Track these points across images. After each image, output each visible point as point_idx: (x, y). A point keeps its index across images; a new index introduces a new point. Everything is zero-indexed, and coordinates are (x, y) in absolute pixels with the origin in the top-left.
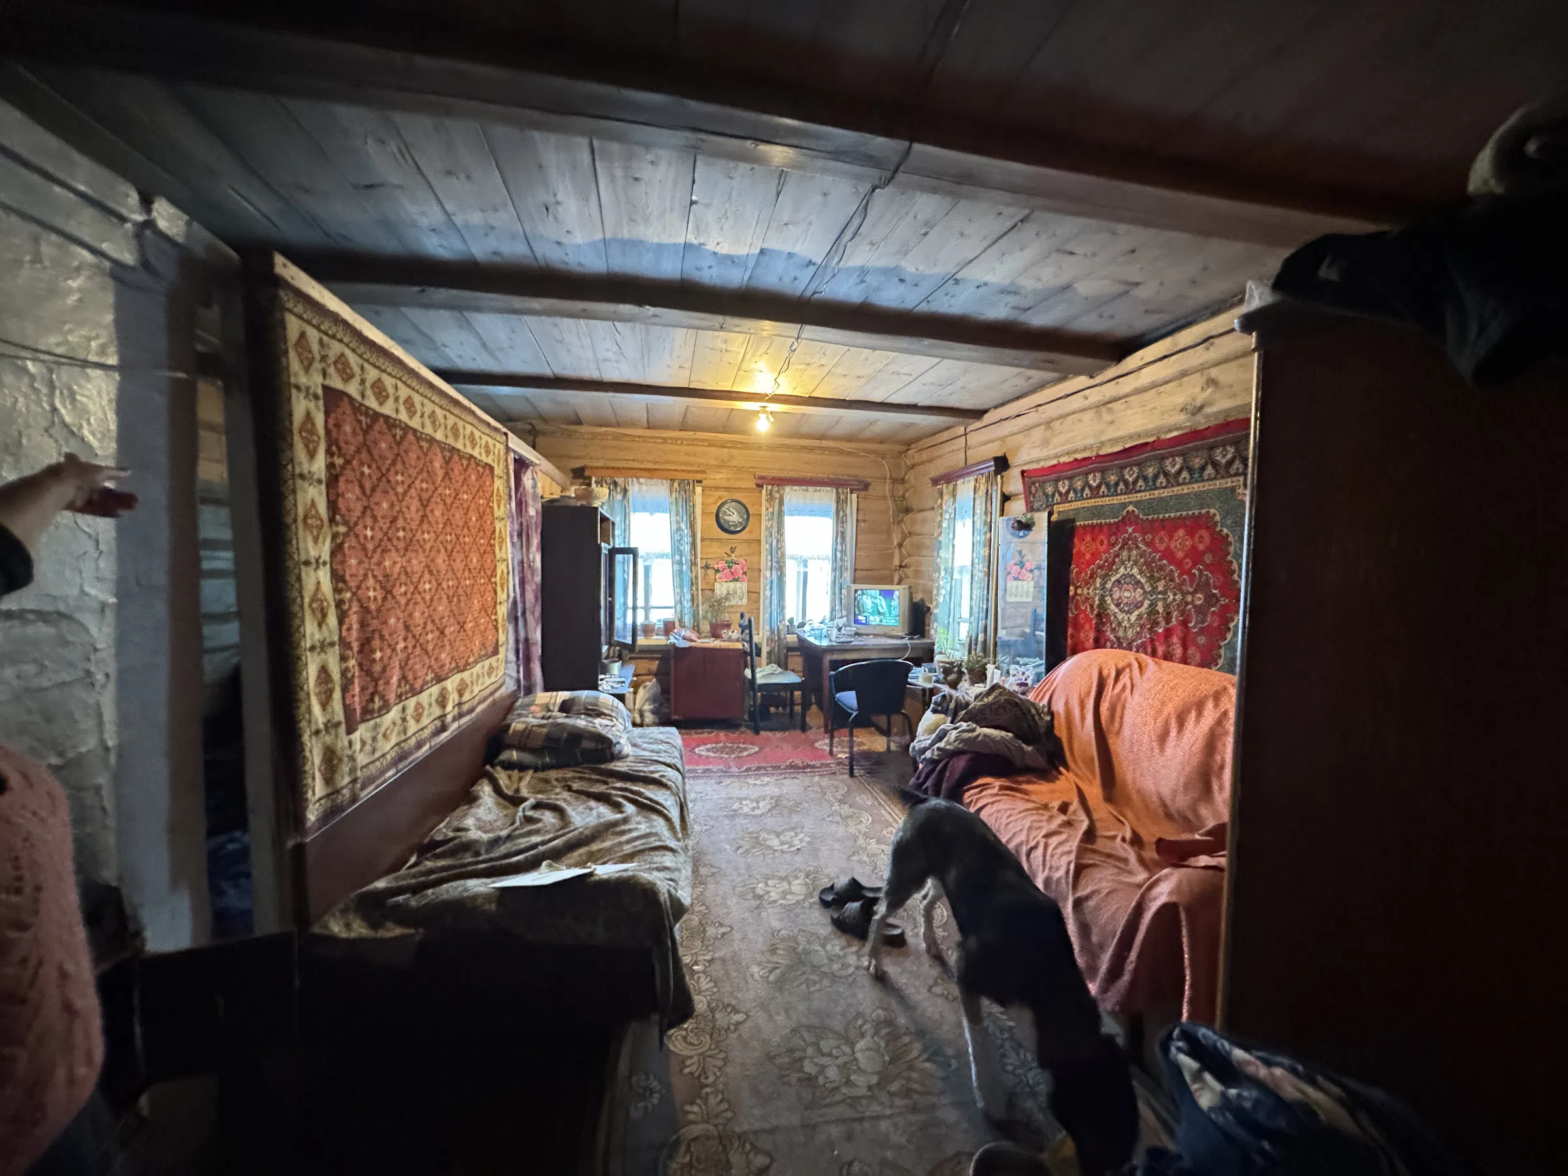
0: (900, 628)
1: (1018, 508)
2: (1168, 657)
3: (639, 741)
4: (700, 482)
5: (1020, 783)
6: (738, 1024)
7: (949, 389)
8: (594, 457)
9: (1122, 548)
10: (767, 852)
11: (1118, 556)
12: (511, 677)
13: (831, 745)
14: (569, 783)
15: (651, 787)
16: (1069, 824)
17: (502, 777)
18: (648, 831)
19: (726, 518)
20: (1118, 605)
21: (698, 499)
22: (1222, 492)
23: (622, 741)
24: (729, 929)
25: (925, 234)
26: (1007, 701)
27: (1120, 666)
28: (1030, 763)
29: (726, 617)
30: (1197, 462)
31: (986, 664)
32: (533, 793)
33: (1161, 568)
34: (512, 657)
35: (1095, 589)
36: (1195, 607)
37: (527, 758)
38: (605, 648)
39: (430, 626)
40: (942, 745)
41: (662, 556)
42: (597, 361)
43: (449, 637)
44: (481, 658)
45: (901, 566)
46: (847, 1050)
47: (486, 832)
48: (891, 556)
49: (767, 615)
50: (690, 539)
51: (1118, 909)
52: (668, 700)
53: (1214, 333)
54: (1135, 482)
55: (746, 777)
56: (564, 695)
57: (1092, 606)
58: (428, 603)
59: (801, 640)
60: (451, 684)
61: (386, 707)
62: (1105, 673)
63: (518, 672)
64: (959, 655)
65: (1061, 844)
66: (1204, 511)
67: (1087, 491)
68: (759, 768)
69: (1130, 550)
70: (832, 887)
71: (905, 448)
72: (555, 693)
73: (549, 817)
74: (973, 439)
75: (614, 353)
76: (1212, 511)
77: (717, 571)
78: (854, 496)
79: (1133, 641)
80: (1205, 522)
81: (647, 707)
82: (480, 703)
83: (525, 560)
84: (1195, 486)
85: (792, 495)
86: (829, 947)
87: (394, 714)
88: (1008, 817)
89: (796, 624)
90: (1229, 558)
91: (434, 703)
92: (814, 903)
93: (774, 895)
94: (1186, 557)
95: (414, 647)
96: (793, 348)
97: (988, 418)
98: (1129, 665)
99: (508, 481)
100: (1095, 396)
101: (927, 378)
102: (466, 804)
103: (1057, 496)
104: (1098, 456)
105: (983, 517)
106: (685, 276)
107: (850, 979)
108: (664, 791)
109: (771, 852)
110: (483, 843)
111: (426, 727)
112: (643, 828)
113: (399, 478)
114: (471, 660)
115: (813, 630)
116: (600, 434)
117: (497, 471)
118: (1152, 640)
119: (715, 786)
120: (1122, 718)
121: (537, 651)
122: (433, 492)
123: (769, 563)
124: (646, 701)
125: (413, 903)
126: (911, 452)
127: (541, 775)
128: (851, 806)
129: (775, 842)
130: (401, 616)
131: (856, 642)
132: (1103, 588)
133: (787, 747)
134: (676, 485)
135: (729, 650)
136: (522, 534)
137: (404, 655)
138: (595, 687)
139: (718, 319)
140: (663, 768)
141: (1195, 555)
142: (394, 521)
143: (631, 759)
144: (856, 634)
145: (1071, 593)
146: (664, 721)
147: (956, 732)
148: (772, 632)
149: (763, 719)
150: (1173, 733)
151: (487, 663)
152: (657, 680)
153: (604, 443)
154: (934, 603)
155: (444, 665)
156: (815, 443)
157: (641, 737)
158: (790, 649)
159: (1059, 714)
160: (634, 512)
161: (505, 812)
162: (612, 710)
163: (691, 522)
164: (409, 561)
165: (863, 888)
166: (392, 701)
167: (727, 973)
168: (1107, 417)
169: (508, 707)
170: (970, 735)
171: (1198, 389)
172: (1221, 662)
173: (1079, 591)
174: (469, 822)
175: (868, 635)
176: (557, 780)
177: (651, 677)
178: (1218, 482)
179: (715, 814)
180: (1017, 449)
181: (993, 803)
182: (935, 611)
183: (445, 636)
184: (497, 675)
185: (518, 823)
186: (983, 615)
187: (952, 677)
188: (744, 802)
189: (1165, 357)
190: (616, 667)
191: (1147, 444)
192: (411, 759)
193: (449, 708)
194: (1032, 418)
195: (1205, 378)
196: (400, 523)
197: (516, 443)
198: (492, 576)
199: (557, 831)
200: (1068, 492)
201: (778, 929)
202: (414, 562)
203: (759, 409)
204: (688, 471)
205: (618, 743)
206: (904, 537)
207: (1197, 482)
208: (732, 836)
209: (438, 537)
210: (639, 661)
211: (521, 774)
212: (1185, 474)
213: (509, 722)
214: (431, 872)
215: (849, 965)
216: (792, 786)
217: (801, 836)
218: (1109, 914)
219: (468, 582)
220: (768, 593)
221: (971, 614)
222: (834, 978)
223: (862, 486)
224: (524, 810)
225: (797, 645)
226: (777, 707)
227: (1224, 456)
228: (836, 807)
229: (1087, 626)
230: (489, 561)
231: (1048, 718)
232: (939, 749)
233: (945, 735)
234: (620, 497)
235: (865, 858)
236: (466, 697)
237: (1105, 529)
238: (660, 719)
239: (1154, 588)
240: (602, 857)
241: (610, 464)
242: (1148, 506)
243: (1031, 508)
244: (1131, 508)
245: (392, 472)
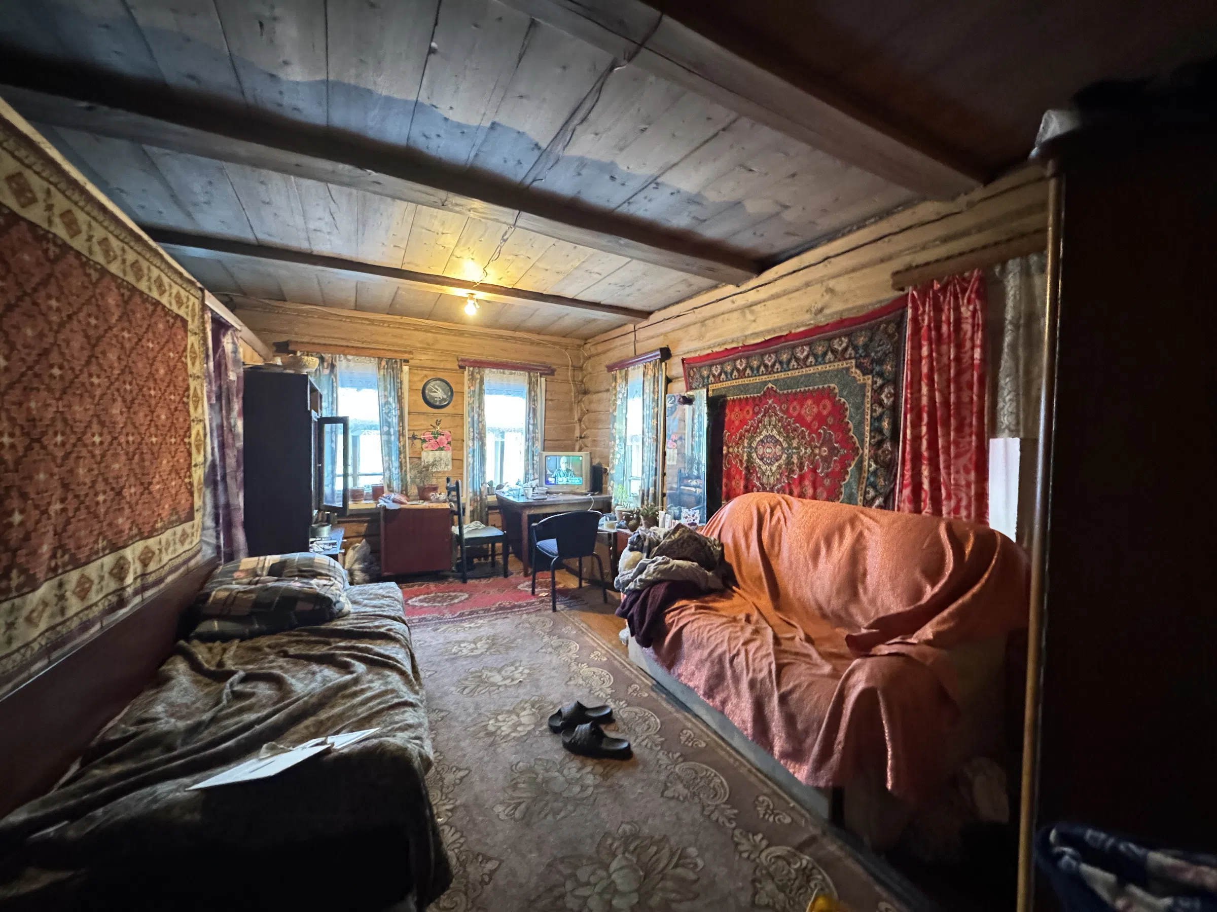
0: (584, 486)
1: (679, 388)
2: (802, 495)
3: (359, 598)
4: (407, 361)
5: (707, 602)
6: (492, 873)
7: (628, 291)
8: (301, 332)
9: (764, 416)
10: (492, 689)
11: (760, 422)
12: (208, 544)
13: (533, 587)
14: (285, 648)
15: (379, 642)
16: (756, 632)
17: (201, 652)
18: (383, 688)
19: (432, 394)
20: (762, 459)
21: (405, 377)
22: (839, 371)
23: (342, 599)
24: (467, 772)
25: (643, 131)
26: (689, 537)
27: (772, 504)
28: (713, 586)
29: (434, 482)
30: (820, 350)
31: (657, 511)
32: (242, 664)
33: (795, 430)
34: (210, 523)
35: (744, 447)
36: (821, 457)
37: (229, 627)
38: (315, 512)
39: (100, 486)
40: (643, 576)
41: (371, 427)
42: (307, 230)
43: (128, 499)
44: (171, 525)
45: (581, 437)
46: (602, 873)
47: (181, 718)
48: (572, 430)
49: (470, 480)
50: (398, 412)
51: (819, 698)
52: (378, 559)
53: (831, 254)
54: (773, 365)
55: (461, 621)
56: (272, 559)
57: (741, 461)
58: (99, 458)
59: (500, 500)
60: (131, 553)
61: (32, 584)
62: (762, 510)
63: (218, 538)
64: (634, 505)
65: (758, 649)
66: (826, 386)
67: (735, 373)
68: (471, 613)
69: (770, 417)
70: (560, 713)
71: (582, 342)
72: (262, 558)
73: (263, 690)
74: (641, 334)
75: (327, 223)
76: (832, 385)
77: (424, 441)
78: (543, 379)
79: (774, 486)
80: (828, 394)
81: (357, 566)
82: (171, 572)
83: (225, 424)
84: (820, 367)
85: (491, 377)
86: (565, 772)
87: (45, 590)
88: (709, 631)
89: (495, 486)
90: (847, 420)
91: (107, 576)
92: (545, 730)
93: (506, 729)
94: (813, 420)
95: (77, 509)
96: (505, 238)
97: (653, 318)
98: (779, 503)
99: (205, 339)
100: (740, 301)
101: (613, 279)
102: (152, 688)
103: (711, 378)
104: (744, 346)
105: (652, 395)
106: (411, 144)
107: (592, 799)
108: (392, 645)
109: (494, 688)
110: (179, 733)
111: (96, 604)
112: (378, 686)
113: (54, 303)
114: (159, 525)
115: (511, 490)
116: (303, 311)
117: (191, 326)
118: (789, 484)
119: (433, 634)
120: (780, 543)
121: (239, 517)
122: (106, 331)
123: (472, 434)
124: (356, 561)
125: (71, 834)
126: (588, 346)
127: (249, 643)
128: (559, 637)
129: (497, 678)
130: (56, 470)
131: (550, 499)
132: (750, 446)
133: (493, 592)
134: (384, 363)
135: (437, 510)
136: (221, 398)
137: (62, 519)
138: (306, 549)
139: (442, 194)
140: (388, 621)
141: (821, 419)
142: (45, 353)
143: (352, 616)
144: (547, 493)
145: (724, 452)
146: (376, 578)
147: (653, 566)
148: (475, 493)
149: (469, 570)
150: (823, 551)
151: (179, 529)
152: (367, 541)
153: (310, 320)
154: (611, 465)
155: (122, 531)
156: (510, 333)
157: (360, 594)
158: (491, 508)
159: (728, 545)
160: (342, 386)
161: (206, 690)
162: (329, 570)
163: (398, 397)
164: (69, 406)
165: (586, 709)
166: (40, 575)
167: (472, 821)
168: (750, 317)
169: (207, 573)
170: (666, 566)
171: (819, 296)
172: (842, 497)
173: (731, 450)
174: (159, 709)
175: (557, 493)
176: (269, 646)
177: (360, 539)
178: (836, 364)
179: (437, 659)
180: (679, 341)
181: (693, 621)
182: (612, 472)
183: (124, 498)
184: (191, 543)
185: (225, 702)
186: (653, 472)
187: (632, 523)
188: (462, 645)
189: (794, 272)
190: (325, 531)
191: (781, 337)
192: (69, 646)
193: (129, 580)
194: (691, 317)
195: (824, 289)
196: (54, 357)
197: (212, 302)
198: (185, 436)
199: (275, 704)
200: (720, 374)
201: (515, 762)
202: (77, 408)
203: (467, 296)
204: (396, 351)
205: (338, 602)
206: (583, 414)
207: (820, 364)
208: (455, 678)
209: (112, 384)
210: (346, 525)
211: (225, 645)
212: (811, 359)
213: (208, 591)
214: (101, 784)
215: (588, 786)
216: (503, 626)
217: (521, 669)
218: (813, 703)
219: (154, 440)
220: (471, 460)
221: (643, 473)
222: (578, 802)
223: (549, 371)
224: (231, 685)
225: (497, 504)
226: (480, 559)
227: (840, 345)
228: (546, 639)
229: (737, 477)
230: (181, 420)
231: (719, 549)
232: (640, 580)
233: (645, 569)
234: (327, 372)
235: (581, 682)
236: (152, 567)
237: (751, 401)
238: (370, 576)
239: (790, 445)
240: (334, 725)
241: (316, 341)
242: (785, 383)
243: (690, 388)
244: (770, 385)
245: (43, 293)
